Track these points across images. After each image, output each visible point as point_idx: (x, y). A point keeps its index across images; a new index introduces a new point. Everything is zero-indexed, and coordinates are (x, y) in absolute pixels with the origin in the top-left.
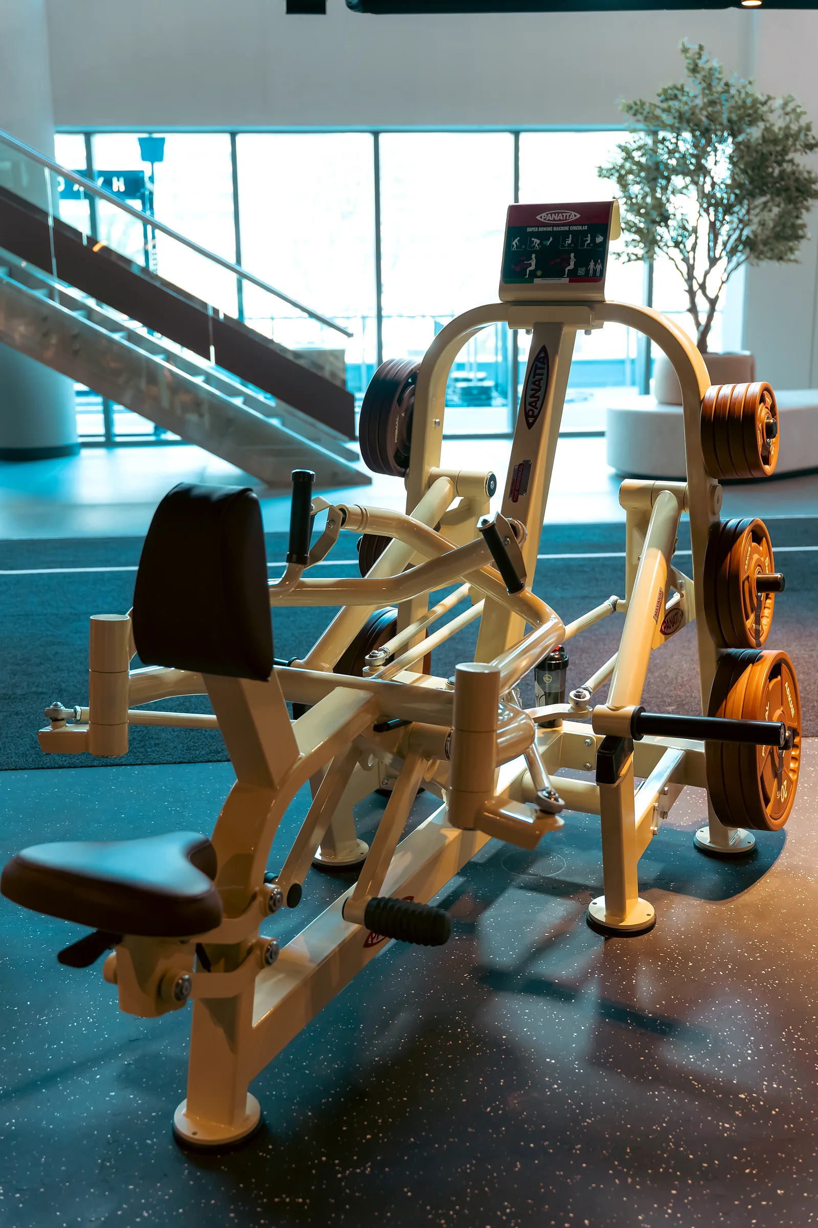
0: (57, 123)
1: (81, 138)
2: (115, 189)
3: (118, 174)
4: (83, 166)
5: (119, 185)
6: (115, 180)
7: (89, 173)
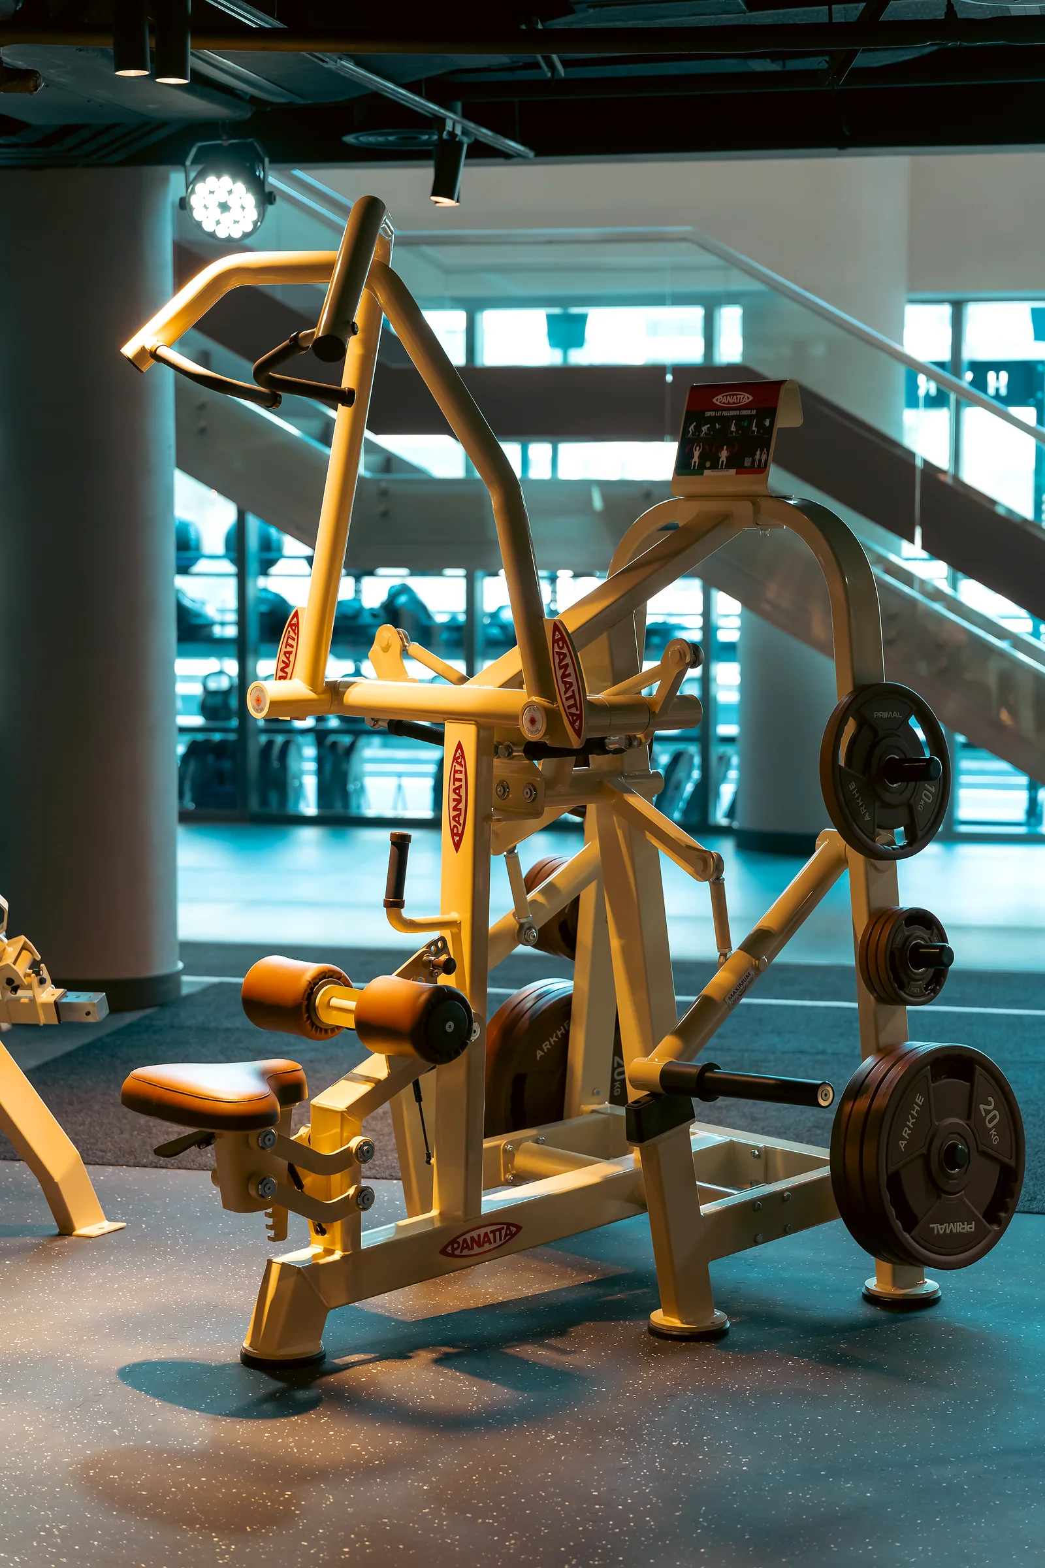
0: (912, 288)
1: (946, 310)
2: (991, 391)
3: (997, 366)
4: (946, 356)
5: (998, 382)
6: (991, 375)
7: (955, 365)
